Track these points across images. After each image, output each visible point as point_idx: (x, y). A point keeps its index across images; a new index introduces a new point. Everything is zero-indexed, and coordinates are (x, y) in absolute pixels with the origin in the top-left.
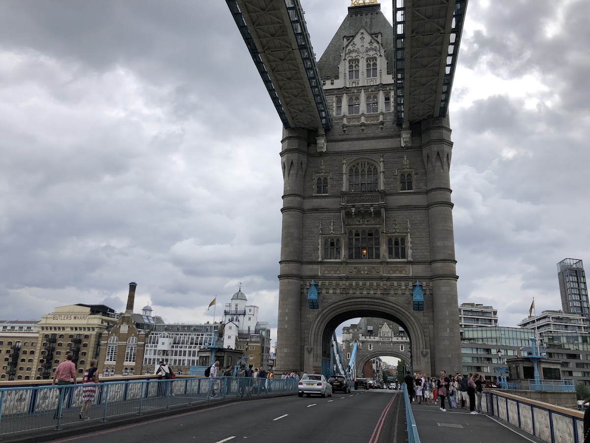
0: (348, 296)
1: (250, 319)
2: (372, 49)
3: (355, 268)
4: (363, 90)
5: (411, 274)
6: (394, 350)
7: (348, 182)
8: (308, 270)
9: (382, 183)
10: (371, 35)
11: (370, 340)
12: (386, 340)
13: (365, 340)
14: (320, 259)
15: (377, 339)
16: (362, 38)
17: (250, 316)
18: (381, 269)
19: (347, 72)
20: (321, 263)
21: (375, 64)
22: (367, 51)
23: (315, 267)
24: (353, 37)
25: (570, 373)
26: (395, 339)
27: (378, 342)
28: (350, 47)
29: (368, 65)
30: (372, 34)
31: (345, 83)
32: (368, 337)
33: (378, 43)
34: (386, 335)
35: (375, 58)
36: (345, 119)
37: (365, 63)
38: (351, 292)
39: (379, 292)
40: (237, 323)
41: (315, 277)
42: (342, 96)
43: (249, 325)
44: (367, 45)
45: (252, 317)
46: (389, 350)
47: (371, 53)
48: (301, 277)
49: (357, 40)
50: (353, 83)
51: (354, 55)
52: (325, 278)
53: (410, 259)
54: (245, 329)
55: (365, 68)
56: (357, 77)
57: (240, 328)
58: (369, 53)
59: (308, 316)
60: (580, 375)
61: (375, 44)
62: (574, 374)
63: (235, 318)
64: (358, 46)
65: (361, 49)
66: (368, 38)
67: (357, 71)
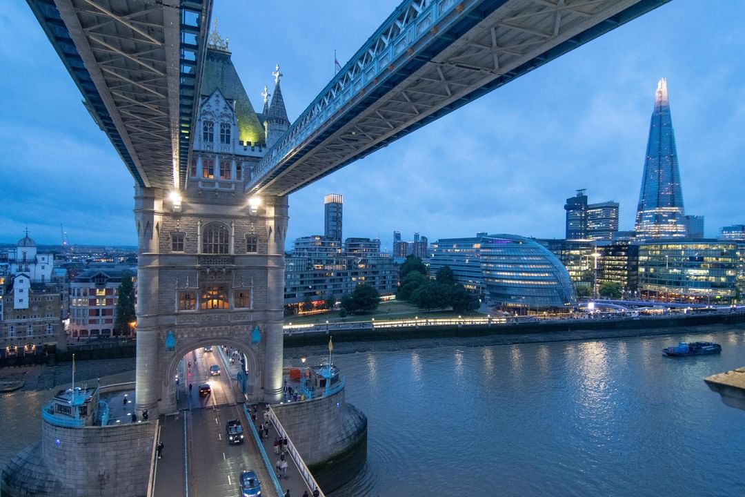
0: (201, 338)
1: (43, 268)
2: (227, 116)
3: (207, 316)
4: (217, 157)
5: (251, 320)
7: (203, 243)
8: (165, 320)
9: (233, 246)
10: (226, 99)
14: (176, 311)
16: (218, 101)
17: (43, 265)
18: (229, 316)
19: (202, 134)
20: (177, 314)
21: (228, 132)
22: (222, 117)
23: (172, 317)
24: (209, 97)
25: (326, 287)
28: (205, 108)
29: (222, 131)
30: (228, 99)
31: (200, 146)
33: (232, 110)
35: (229, 126)
36: (200, 183)
37: (220, 129)
38: (203, 335)
39: (226, 334)
40: (27, 273)
41: (171, 326)
42: (197, 158)
43: (43, 274)
44: (221, 110)
45: (46, 266)
47: (226, 119)
48: (159, 327)
49: (212, 101)
50: (208, 146)
51: (209, 117)
52: (181, 326)
53: (251, 308)
54: (39, 278)
55: (219, 133)
56: (211, 140)
57: (32, 278)
58: (223, 119)
59: (165, 358)
60: (331, 287)
61: (229, 111)
62: (328, 287)
63: (23, 267)
64: (213, 108)
65: (216, 112)
66: (223, 103)
67: (212, 135)
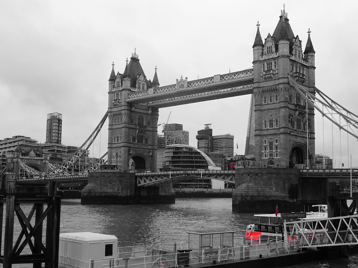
6: (35, 163)
9: (145, 123)
10: (144, 77)
11: (25, 158)
12: (32, 158)
13: (22, 158)
15: (28, 157)
26: (36, 158)
27: (28, 159)
32: (24, 157)
33: (145, 80)
34: (32, 156)
37: (142, 85)
46: (33, 163)
47: (144, 83)
49: (141, 77)
50: (139, 90)
51: (140, 82)
53: (149, 144)
64: (141, 79)
67: (140, 87)
